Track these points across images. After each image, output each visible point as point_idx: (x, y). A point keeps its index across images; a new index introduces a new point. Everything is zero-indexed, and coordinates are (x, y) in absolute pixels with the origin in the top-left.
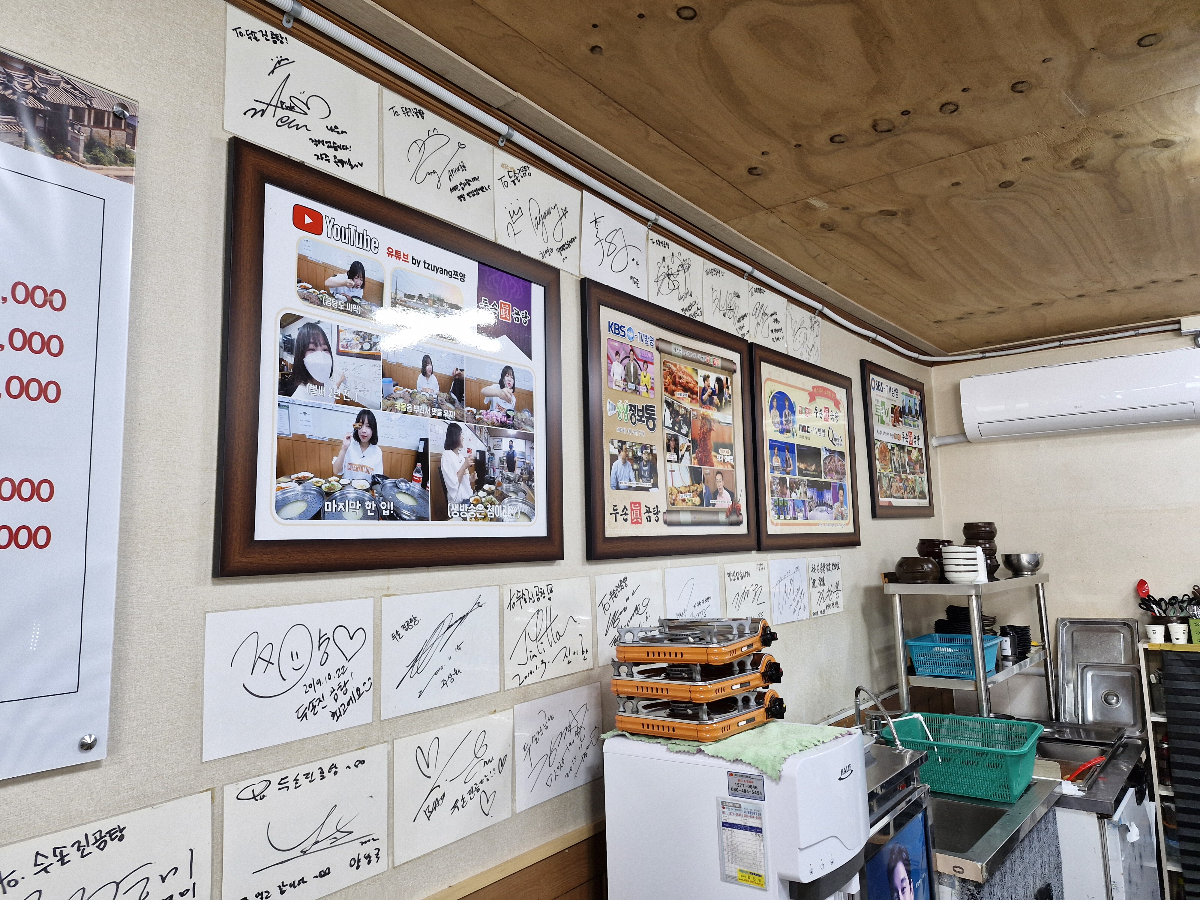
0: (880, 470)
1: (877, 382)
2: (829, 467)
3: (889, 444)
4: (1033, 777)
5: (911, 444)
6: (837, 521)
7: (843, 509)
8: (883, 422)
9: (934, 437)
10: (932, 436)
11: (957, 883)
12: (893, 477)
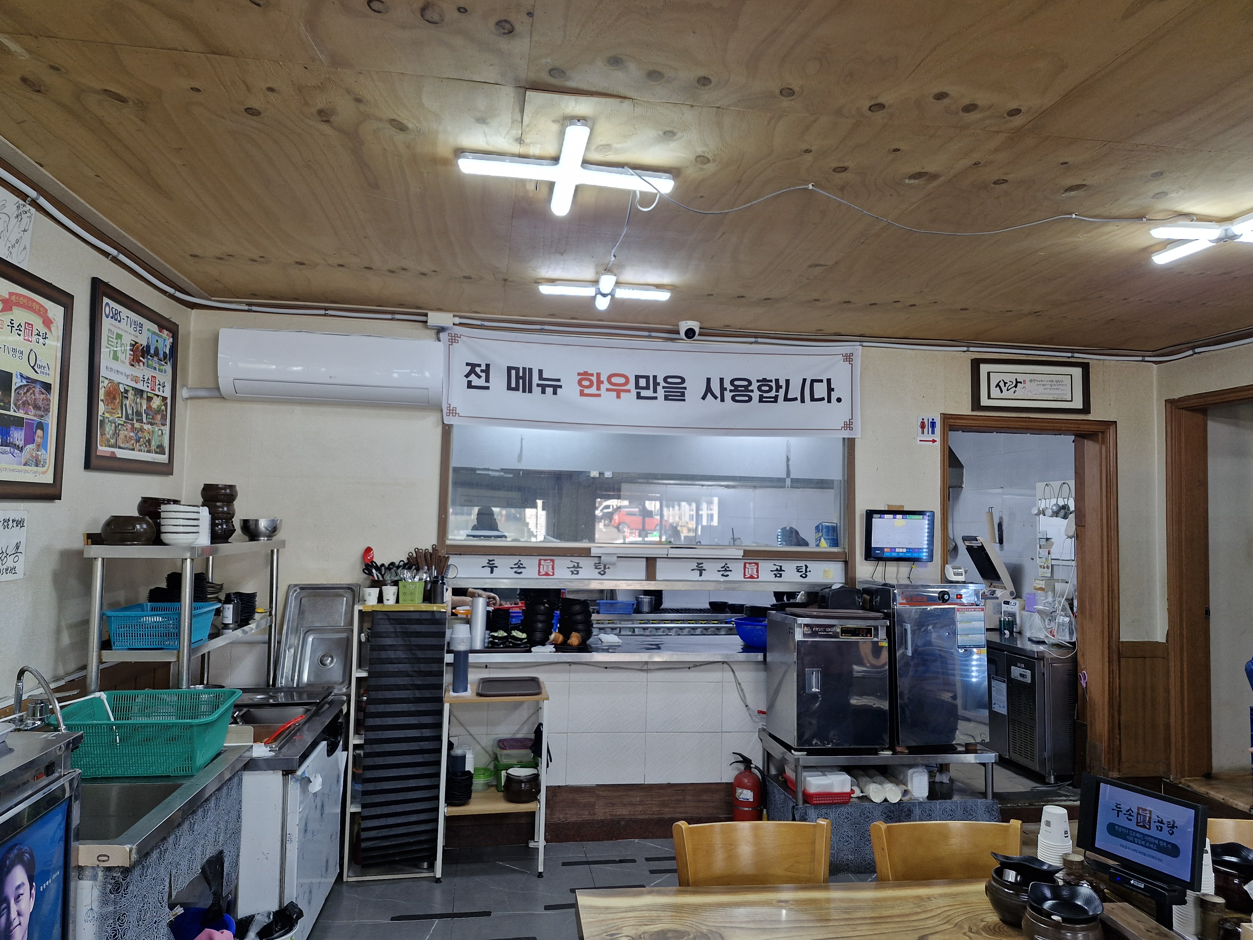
0: (103, 414)
1: (114, 310)
2: (25, 398)
3: (121, 386)
4: (225, 745)
5: (153, 390)
6: (27, 468)
7: (39, 453)
8: (116, 358)
9: (185, 388)
10: (184, 385)
11: (100, 874)
12: (123, 425)
